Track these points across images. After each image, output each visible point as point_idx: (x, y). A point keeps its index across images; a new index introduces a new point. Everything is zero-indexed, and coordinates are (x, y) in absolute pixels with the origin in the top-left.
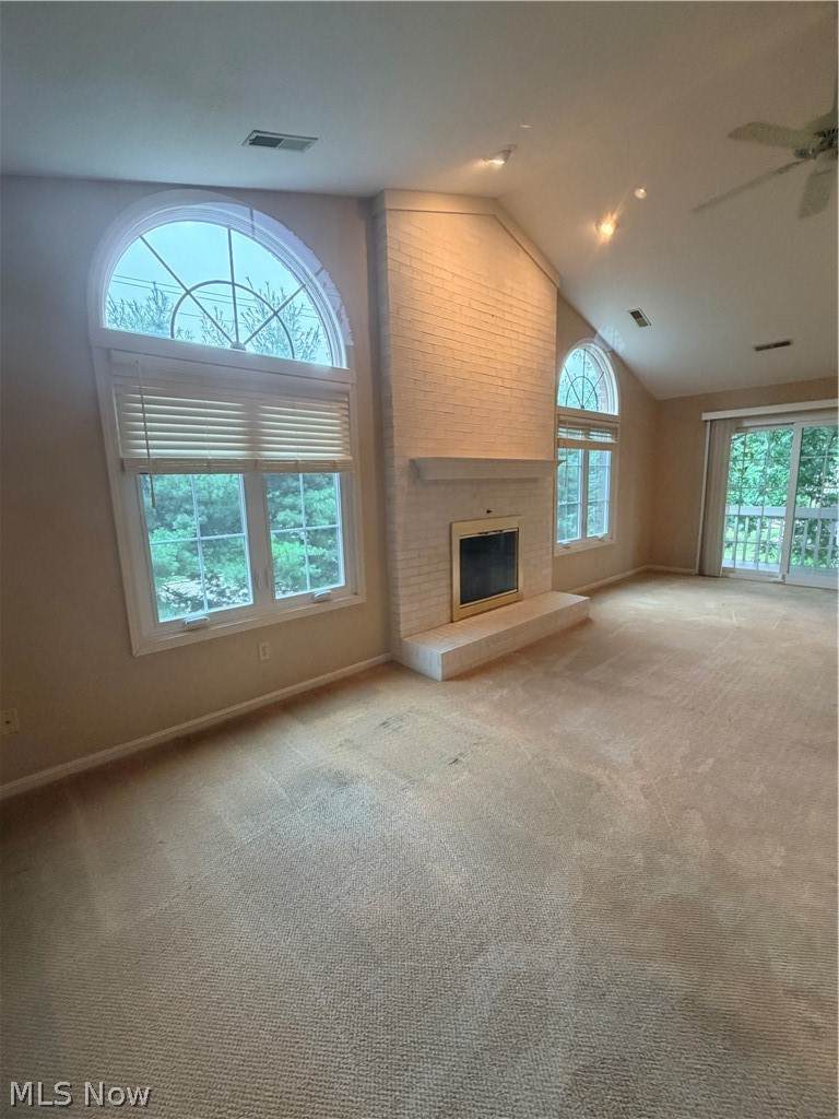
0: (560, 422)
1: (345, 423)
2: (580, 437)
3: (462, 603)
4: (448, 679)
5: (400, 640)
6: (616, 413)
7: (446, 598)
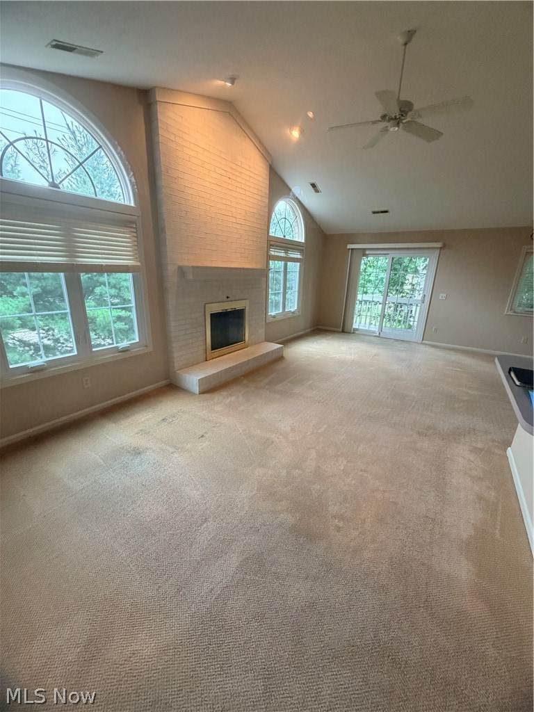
0: (271, 245)
1: (135, 241)
2: (283, 255)
3: (212, 350)
4: (202, 392)
5: (175, 372)
6: (303, 241)
7: (203, 347)
